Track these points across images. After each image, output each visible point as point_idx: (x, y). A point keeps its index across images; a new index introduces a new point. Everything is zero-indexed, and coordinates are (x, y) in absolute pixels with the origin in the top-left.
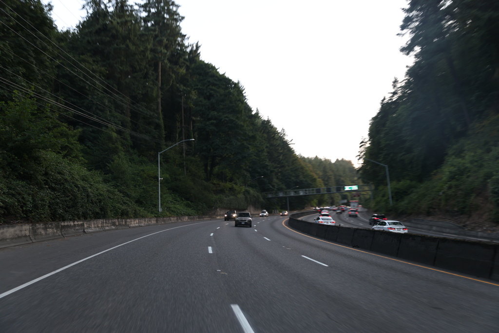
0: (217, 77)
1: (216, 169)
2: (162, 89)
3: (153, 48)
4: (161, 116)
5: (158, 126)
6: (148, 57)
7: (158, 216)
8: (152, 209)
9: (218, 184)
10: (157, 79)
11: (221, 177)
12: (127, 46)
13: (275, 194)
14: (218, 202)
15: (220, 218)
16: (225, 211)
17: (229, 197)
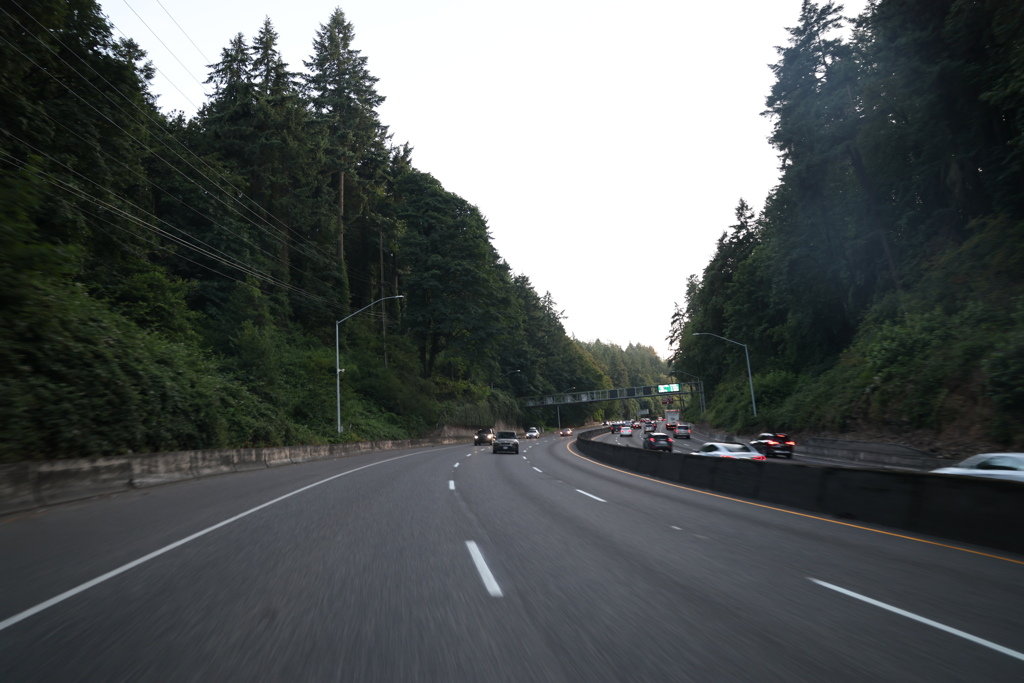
0: (441, 196)
1: (440, 358)
2: (345, 218)
3: (331, 148)
4: (344, 267)
5: (338, 283)
6: (320, 161)
7: (334, 441)
8: (325, 428)
9: (445, 384)
10: (337, 201)
11: (449, 371)
12: (284, 141)
13: (540, 400)
14: (445, 414)
15: (449, 443)
16: (457, 431)
17: (464, 405)
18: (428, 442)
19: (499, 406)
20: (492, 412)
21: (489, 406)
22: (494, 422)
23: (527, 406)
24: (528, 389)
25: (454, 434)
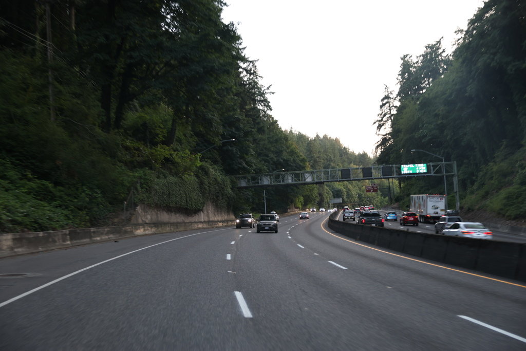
13: (254, 179)
14: (139, 188)
15: (144, 233)
16: (157, 214)
17: (165, 177)
18: (107, 233)
19: (209, 183)
20: (201, 191)
21: (198, 182)
22: (203, 203)
23: (239, 185)
24: (240, 166)
25: (151, 219)
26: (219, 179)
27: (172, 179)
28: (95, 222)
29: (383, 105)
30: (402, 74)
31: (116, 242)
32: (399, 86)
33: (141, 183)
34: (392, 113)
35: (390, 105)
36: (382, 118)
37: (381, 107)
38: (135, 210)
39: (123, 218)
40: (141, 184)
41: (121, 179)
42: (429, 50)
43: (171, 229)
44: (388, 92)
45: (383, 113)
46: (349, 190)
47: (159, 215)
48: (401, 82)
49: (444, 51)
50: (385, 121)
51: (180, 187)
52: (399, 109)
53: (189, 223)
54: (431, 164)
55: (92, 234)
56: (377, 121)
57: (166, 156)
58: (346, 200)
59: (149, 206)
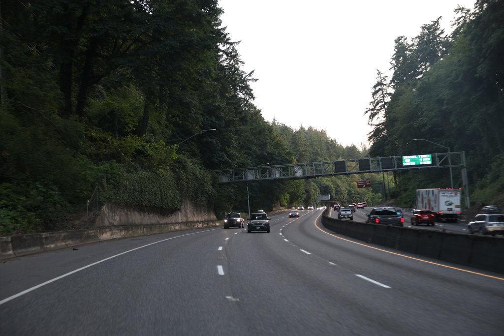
13: (237, 174)
14: (105, 183)
15: (111, 237)
16: (127, 214)
17: (137, 172)
18: (64, 239)
19: (187, 178)
20: (178, 187)
21: (174, 178)
22: (182, 201)
23: (220, 181)
24: (221, 159)
25: (120, 220)
26: (198, 174)
27: (145, 174)
28: (50, 225)
29: (376, 92)
30: (396, 58)
31: (74, 249)
32: (393, 71)
33: (107, 177)
34: (385, 101)
35: (383, 92)
36: (375, 107)
37: (374, 94)
38: (100, 210)
39: (86, 219)
40: (108, 179)
41: (83, 173)
42: (426, 31)
43: (143, 232)
44: (381, 78)
45: (376, 101)
46: (338, 186)
47: (129, 216)
48: (395, 66)
49: (442, 32)
50: (378, 110)
51: (154, 182)
52: (393, 97)
53: (164, 224)
54: (436, 154)
55: (44, 241)
56: (370, 110)
57: (138, 148)
58: (334, 196)
59: (117, 204)
